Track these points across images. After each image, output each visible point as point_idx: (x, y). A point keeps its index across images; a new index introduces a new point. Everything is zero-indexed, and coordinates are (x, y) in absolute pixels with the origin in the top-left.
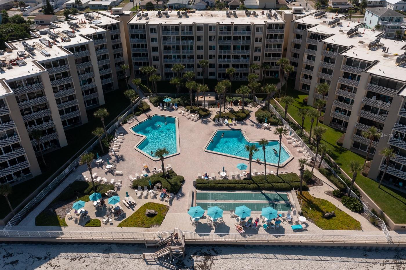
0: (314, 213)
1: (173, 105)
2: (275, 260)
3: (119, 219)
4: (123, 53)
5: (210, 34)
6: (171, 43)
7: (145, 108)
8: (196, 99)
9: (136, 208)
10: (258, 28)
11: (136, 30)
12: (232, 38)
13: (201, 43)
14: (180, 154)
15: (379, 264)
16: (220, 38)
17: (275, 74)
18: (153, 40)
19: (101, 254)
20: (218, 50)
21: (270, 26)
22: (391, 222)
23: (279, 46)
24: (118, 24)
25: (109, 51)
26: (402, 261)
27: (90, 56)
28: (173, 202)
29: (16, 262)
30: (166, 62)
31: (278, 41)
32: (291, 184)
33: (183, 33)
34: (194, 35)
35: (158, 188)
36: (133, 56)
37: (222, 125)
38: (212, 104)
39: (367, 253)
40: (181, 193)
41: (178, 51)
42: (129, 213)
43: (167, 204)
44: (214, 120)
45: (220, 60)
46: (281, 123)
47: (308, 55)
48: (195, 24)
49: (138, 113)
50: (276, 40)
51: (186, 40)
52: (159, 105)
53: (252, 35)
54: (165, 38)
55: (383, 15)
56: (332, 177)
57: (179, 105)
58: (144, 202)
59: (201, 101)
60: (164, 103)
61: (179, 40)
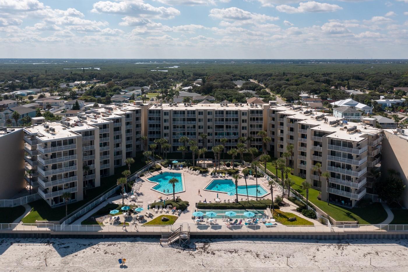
0: (281, 219)
1: (179, 166)
2: (253, 244)
3: (142, 223)
4: (141, 131)
5: (209, 117)
6: (179, 123)
7: (157, 167)
8: (197, 162)
9: (154, 218)
10: (244, 113)
11: (153, 114)
12: (225, 120)
13: (201, 124)
14: (185, 191)
15: (326, 246)
16: (216, 120)
17: (260, 149)
18: (165, 121)
19: (129, 243)
20: (214, 129)
21: (252, 112)
22: (334, 221)
23: (261, 126)
24: (140, 110)
25: (132, 127)
26: (342, 244)
27: (122, 127)
28: (181, 214)
29: (68, 247)
30: (174, 138)
31: (259, 123)
32: (267, 204)
33: (188, 116)
34: (196, 117)
35: (170, 208)
36: (149, 134)
37: (217, 177)
38: (210, 166)
39: (318, 241)
40: (187, 211)
41: (184, 129)
42: (149, 220)
43: (177, 216)
44: (211, 174)
45: (216, 136)
46: (262, 176)
47: (281, 130)
48: (197, 110)
49: (152, 170)
50: (258, 122)
51: (190, 121)
52: (168, 166)
53: (239, 117)
54: (174, 120)
55: (344, 112)
56: (296, 201)
57: (184, 166)
58: (159, 214)
59: (201, 164)
60: (172, 164)
61: (185, 121)
